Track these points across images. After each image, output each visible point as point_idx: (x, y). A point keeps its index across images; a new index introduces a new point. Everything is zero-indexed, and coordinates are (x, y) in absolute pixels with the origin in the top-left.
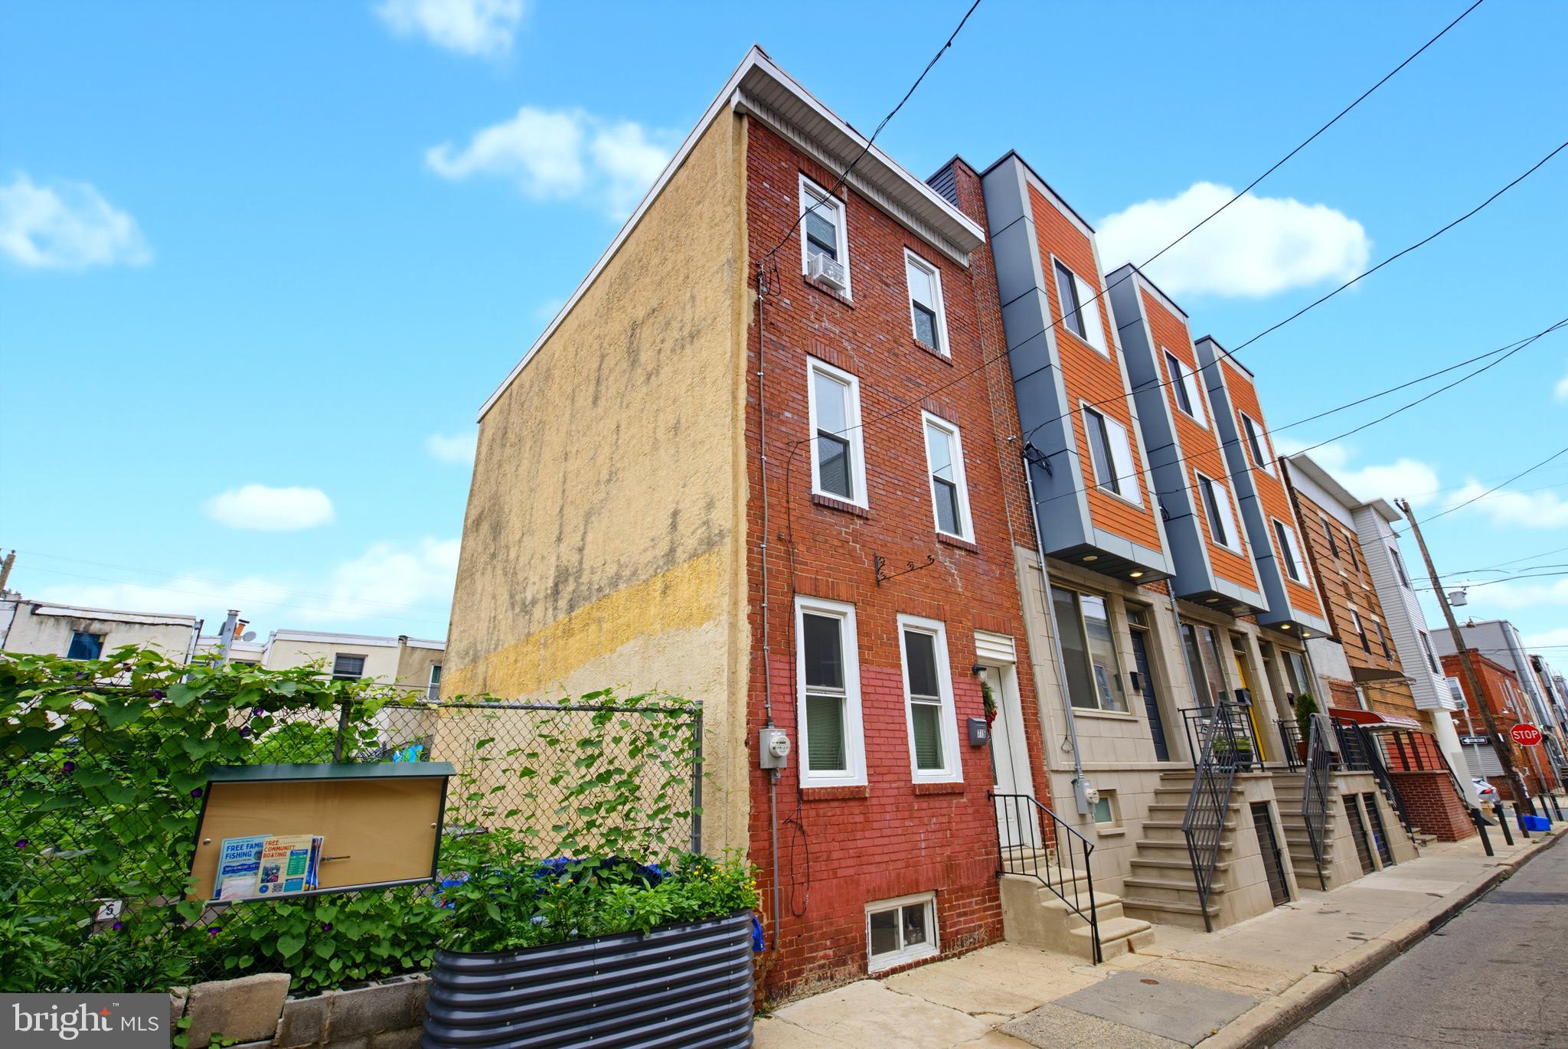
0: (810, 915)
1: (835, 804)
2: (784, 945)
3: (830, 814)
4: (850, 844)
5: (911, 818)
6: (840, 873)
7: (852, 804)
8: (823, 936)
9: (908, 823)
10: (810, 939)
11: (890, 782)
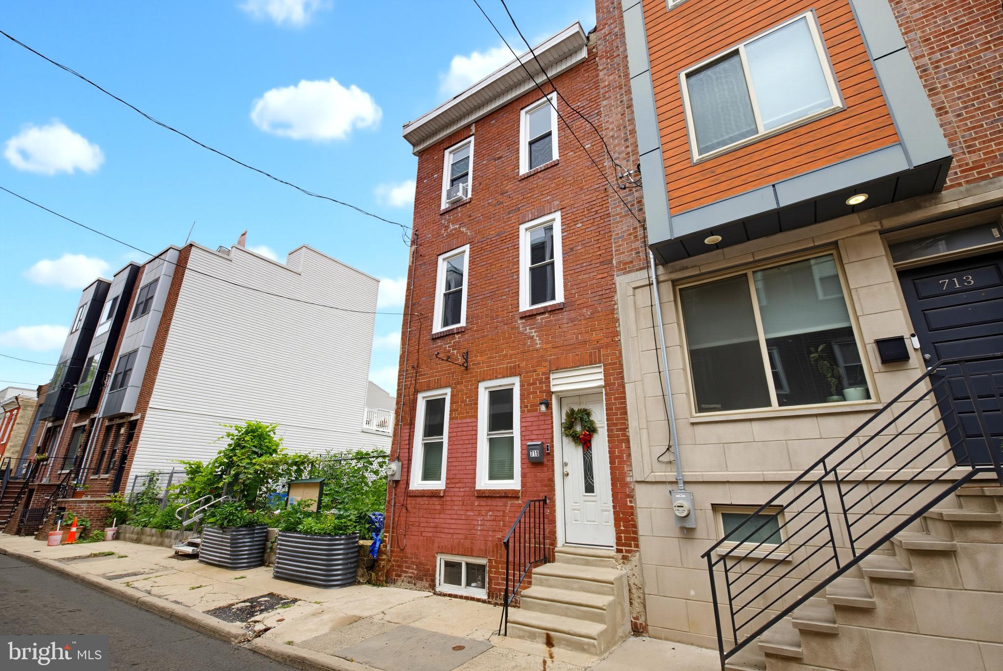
0: (407, 551)
1: (425, 499)
2: (394, 561)
3: (422, 503)
4: (431, 520)
5: (472, 510)
6: (424, 534)
7: (434, 499)
8: (412, 563)
9: (469, 513)
10: (406, 562)
11: (459, 488)
